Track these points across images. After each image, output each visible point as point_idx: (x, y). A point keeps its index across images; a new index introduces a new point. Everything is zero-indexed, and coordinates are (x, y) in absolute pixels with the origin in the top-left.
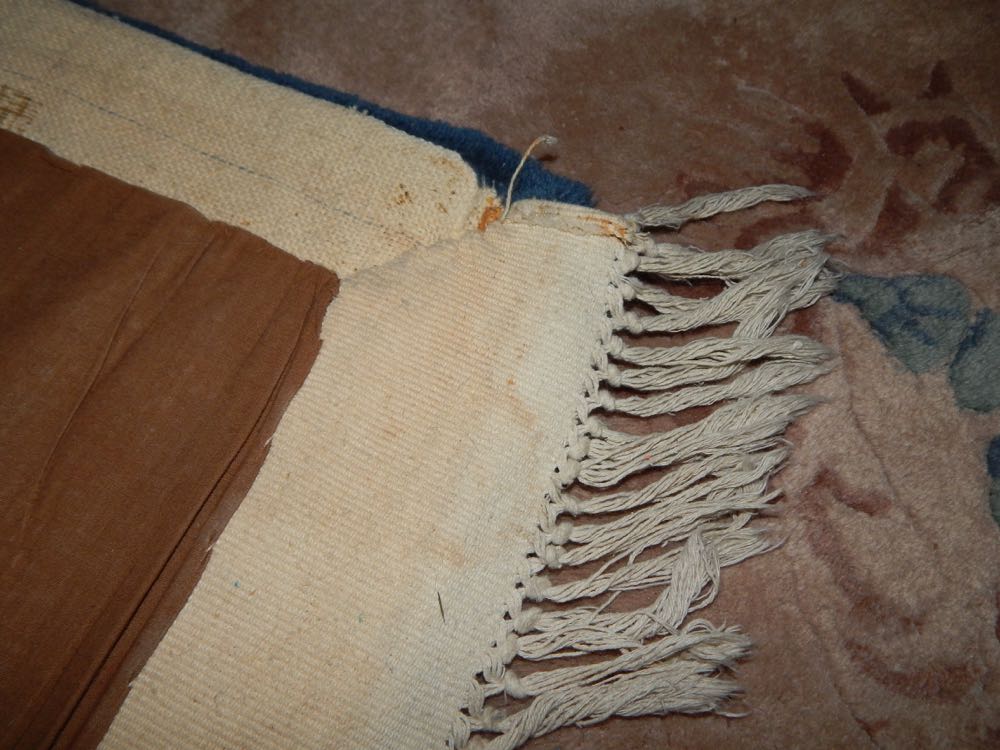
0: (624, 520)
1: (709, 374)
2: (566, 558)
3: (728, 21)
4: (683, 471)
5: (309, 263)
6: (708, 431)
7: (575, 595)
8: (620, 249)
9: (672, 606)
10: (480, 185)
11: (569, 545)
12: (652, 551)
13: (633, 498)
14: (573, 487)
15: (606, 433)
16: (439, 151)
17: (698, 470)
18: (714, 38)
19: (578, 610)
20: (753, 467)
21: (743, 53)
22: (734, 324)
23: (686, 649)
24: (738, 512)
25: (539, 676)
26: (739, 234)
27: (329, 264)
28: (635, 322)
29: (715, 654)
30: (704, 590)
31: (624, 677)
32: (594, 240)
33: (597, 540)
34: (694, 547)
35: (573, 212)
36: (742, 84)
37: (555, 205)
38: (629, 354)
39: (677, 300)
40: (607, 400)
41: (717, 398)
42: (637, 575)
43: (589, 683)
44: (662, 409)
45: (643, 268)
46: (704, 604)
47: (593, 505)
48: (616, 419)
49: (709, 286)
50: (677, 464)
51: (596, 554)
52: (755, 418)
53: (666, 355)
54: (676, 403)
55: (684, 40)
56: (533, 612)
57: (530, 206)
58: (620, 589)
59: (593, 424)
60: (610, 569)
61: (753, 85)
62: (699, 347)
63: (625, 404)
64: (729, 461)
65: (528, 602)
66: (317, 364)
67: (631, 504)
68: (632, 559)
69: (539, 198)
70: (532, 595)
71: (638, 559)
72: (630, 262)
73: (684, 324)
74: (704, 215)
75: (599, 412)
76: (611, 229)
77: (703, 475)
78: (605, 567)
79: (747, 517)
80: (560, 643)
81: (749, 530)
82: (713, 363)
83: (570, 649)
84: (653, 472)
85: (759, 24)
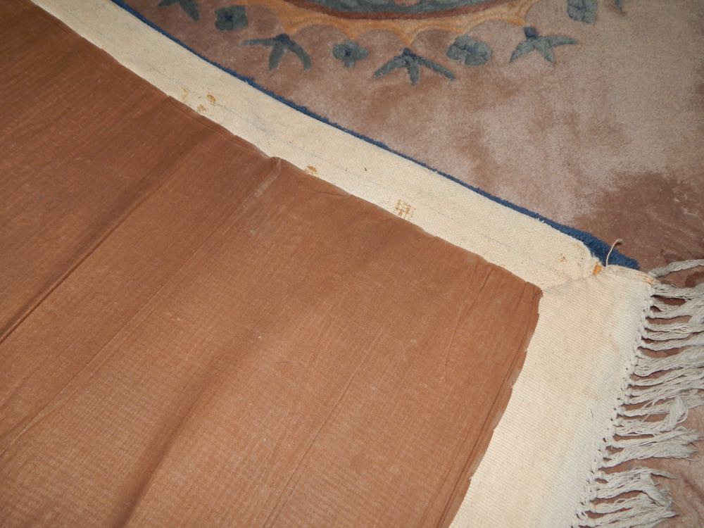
0: (652, 389)
1: (679, 336)
2: (631, 401)
3: (679, 182)
4: (673, 374)
5: (528, 283)
6: (681, 358)
7: (636, 414)
8: (649, 286)
9: (671, 422)
10: (592, 256)
11: (632, 397)
12: (662, 401)
13: (655, 382)
14: (633, 376)
15: (644, 356)
16: (574, 240)
17: (679, 373)
18: (673, 189)
19: (635, 420)
20: (699, 374)
21: (686, 197)
22: (689, 317)
23: (677, 436)
24: (692, 389)
25: (624, 441)
26: (686, 278)
27: (537, 284)
28: (653, 315)
29: (689, 439)
30: (682, 416)
31: (654, 444)
32: (641, 283)
33: (642, 396)
34: (678, 401)
35: (633, 272)
36: (686, 211)
37: (626, 269)
38: (650, 327)
39: (668, 307)
40: (644, 344)
41: (684, 345)
42: (656, 410)
43: (642, 445)
44: (663, 348)
45: (657, 294)
46: (682, 421)
47: (640, 383)
48: (646, 351)
49: (679, 301)
50: (670, 370)
51: (641, 401)
52: (699, 355)
53: (663, 328)
54: (668, 346)
55: (661, 190)
56: (620, 419)
57: (616, 268)
58: (649, 414)
59: (639, 353)
60: (648, 406)
61: (690, 212)
62: (676, 326)
63: (649, 346)
64: (691, 370)
65: (619, 416)
66: (538, 323)
67: (654, 383)
68: (653, 404)
69: (619, 265)
70: (620, 413)
71: (657, 403)
72: (653, 292)
73: (670, 316)
74: (675, 270)
75: (640, 348)
76: (648, 279)
77: (680, 375)
78: (645, 405)
79: (696, 391)
80: (631, 431)
81: (697, 396)
82: (681, 332)
83: (634, 433)
84: (661, 372)
85: (692, 184)
